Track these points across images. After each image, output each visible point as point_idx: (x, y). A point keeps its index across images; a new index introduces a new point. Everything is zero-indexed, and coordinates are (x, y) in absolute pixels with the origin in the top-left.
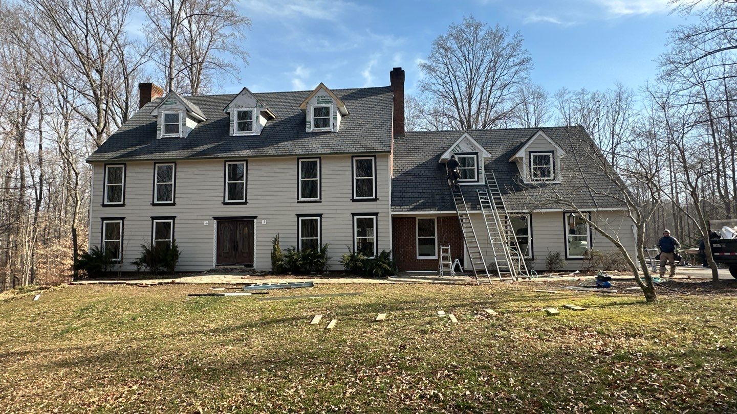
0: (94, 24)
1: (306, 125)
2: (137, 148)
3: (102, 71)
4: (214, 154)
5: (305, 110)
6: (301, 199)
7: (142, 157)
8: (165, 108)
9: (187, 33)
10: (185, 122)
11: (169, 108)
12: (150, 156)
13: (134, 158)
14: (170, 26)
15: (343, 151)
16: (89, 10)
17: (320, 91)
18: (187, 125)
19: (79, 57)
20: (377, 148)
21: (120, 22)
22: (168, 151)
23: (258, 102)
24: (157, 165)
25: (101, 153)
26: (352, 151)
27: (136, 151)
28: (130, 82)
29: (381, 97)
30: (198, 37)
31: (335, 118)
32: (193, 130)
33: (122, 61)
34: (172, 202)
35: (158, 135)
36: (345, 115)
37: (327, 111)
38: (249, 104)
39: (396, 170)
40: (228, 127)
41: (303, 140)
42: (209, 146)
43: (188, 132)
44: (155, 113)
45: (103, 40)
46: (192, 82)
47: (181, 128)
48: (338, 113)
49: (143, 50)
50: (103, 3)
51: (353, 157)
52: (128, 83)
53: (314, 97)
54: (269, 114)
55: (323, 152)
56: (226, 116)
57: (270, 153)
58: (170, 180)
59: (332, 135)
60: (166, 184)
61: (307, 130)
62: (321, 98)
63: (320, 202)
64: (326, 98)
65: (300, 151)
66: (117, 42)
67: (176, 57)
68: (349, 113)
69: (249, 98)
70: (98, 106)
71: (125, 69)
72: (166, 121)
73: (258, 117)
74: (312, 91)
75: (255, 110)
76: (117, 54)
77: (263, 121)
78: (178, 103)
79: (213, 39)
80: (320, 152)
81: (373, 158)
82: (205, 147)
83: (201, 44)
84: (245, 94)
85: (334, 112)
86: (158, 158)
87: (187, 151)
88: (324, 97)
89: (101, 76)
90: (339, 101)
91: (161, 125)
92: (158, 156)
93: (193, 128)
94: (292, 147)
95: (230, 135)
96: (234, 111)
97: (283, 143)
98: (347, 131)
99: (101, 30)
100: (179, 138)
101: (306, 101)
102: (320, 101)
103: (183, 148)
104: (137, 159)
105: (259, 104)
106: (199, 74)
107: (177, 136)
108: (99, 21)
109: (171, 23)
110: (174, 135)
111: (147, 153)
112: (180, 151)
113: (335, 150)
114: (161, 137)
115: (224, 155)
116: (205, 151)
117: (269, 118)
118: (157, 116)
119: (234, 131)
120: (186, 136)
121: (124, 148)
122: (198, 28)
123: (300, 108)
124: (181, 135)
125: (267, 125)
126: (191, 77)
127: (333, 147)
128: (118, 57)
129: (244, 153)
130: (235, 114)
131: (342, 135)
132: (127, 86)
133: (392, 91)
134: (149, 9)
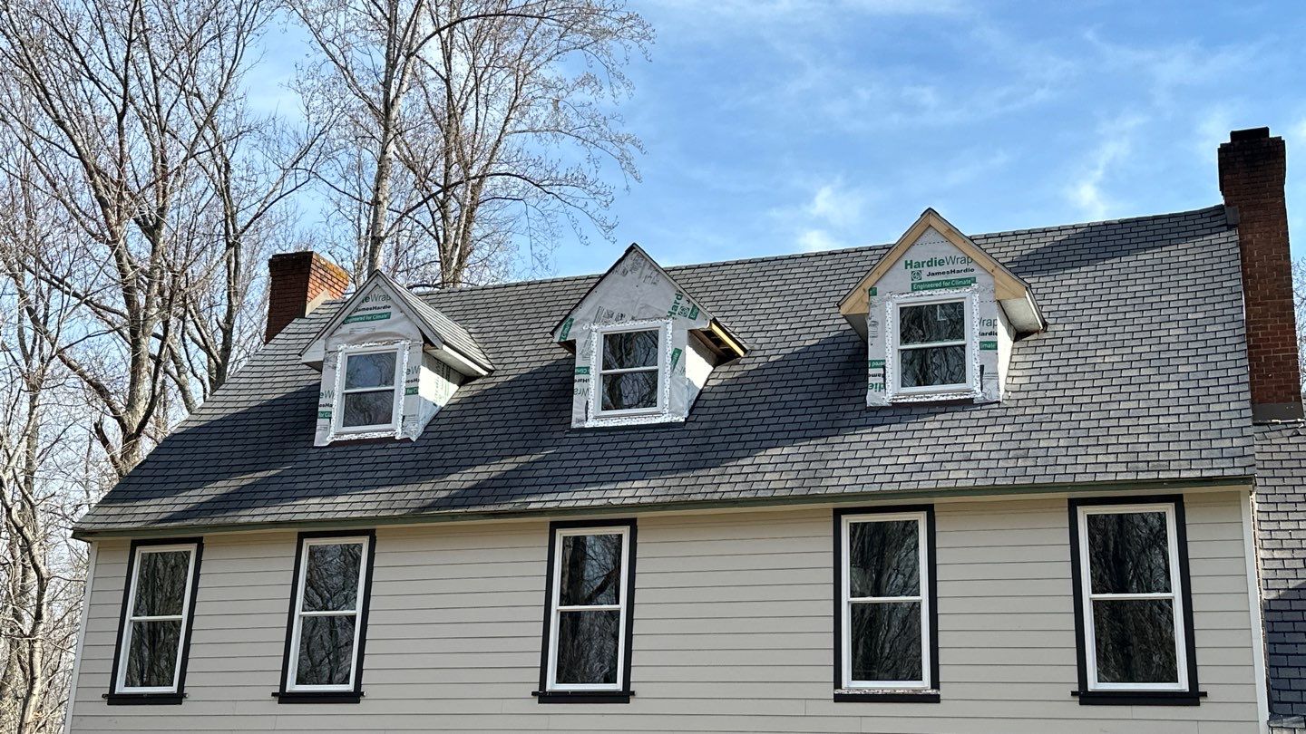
0: (149, 77)
1: (867, 375)
2: (247, 480)
3: (158, 225)
4: (513, 496)
5: (864, 317)
6: (850, 685)
7: (258, 515)
8: (351, 333)
9: (435, 86)
10: (417, 380)
11: (364, 332)
12: (285, 511)
13: (230, 518)
14: (382, 62)
15: (1028, 481)
16: (136, 35)
17: (924, 239)
18: (421, 392)
19: (95, 186)
20: (1185, 465)
21: (228, 64)
22: (348, 490)
23: (679, 296)
24: (307, 543)
25: (126, 500)
26: (1069, 479)
27: (240, 491)
28: (242, 260)
29: (1179, 253)
30: (474, 94)
31: (990, 346)
32: (441, 410)
33: (224, 192)
34: (350, 687)
35: (318, 434)
36: (1028, 333)
37: (954, 319)
38: (647, 306)
39: (1277, 565)
40: (569, 392)
41: (857, 438)
42: (496, 469)
43: (425, 416)
44: (314, 355)
45: (172, 125)
46: (442, 248)
47: (400, 405)
48: (999, 323)
49: (293, 152)
50: (181, 10)
51: (1073, 504)
52: (237, 263)
53: (902, 263)
54: (719, 342)
55: (942, 485)
56: (562, 354)
57: (727, 491)
58: (349, 601)
59: (975, 414)
60: (332, 618)
61: (874, 398)
62: (926, 270)
63: (935, 699)
64: (945, 268)
65: (844, 481)
66: (214, 128)
67: (397, 167)
68: (1045, 324)
69: (647, 286)
70: (135, 345)
71: (230, 217)
72: (351, 380)
73: (677, 354)
74: (889, 248)
75: (670, 327)
76: (212, 169)
77: (698, 369)
78: (396, 315)
79: (520, 101)
80: (932, 485)
81: (1169, 510)
82: (481, 473)
83: (481, 117)
84: (633, 269)
85: (982, 321)
86: (312, 517)
87: (415, 487)
88: (941, 263)
89: (154, 245)
90: (1005, 278)
91: (331, 395)
92: (313, 508)
93: (442, 403)
94: (813, 466)
95: (575, 425)
96: (590, 336)
97: (777, 451)
98: (1040, 394)
99: (168, 92)
100: (392, 439)
101: (867, 285)
102: (925, 279)
103: (404, 479)
104: (242, 520)
105: (683, 302)
106: (469, 220)
107: (384, 435)
108: (163, 68)
109: (388, 55)
110: (374, 432)
111: (280, 499)
112: (393, 489)
113: (991, 473)
114: (329, 440)
115: (549, 501)
116: (479, 486)
117: (719, 355)
118: (322, 362)
119: (589, 409)
120: (415, 432)
121: (203, 483)
122: (473, 67)
123: (843, 311)
124: (399, 430)
125: (711, 383)
126: (441, 233)
127: (984, 464)
128: (212, 177)
129: (625, 493)
130: (594, 348)
131: (1021, 411)
132: (233, 274)
133: (1230, 228)
134: (320, 18)
